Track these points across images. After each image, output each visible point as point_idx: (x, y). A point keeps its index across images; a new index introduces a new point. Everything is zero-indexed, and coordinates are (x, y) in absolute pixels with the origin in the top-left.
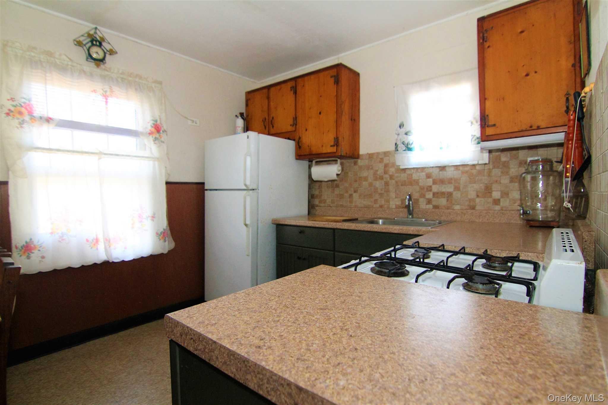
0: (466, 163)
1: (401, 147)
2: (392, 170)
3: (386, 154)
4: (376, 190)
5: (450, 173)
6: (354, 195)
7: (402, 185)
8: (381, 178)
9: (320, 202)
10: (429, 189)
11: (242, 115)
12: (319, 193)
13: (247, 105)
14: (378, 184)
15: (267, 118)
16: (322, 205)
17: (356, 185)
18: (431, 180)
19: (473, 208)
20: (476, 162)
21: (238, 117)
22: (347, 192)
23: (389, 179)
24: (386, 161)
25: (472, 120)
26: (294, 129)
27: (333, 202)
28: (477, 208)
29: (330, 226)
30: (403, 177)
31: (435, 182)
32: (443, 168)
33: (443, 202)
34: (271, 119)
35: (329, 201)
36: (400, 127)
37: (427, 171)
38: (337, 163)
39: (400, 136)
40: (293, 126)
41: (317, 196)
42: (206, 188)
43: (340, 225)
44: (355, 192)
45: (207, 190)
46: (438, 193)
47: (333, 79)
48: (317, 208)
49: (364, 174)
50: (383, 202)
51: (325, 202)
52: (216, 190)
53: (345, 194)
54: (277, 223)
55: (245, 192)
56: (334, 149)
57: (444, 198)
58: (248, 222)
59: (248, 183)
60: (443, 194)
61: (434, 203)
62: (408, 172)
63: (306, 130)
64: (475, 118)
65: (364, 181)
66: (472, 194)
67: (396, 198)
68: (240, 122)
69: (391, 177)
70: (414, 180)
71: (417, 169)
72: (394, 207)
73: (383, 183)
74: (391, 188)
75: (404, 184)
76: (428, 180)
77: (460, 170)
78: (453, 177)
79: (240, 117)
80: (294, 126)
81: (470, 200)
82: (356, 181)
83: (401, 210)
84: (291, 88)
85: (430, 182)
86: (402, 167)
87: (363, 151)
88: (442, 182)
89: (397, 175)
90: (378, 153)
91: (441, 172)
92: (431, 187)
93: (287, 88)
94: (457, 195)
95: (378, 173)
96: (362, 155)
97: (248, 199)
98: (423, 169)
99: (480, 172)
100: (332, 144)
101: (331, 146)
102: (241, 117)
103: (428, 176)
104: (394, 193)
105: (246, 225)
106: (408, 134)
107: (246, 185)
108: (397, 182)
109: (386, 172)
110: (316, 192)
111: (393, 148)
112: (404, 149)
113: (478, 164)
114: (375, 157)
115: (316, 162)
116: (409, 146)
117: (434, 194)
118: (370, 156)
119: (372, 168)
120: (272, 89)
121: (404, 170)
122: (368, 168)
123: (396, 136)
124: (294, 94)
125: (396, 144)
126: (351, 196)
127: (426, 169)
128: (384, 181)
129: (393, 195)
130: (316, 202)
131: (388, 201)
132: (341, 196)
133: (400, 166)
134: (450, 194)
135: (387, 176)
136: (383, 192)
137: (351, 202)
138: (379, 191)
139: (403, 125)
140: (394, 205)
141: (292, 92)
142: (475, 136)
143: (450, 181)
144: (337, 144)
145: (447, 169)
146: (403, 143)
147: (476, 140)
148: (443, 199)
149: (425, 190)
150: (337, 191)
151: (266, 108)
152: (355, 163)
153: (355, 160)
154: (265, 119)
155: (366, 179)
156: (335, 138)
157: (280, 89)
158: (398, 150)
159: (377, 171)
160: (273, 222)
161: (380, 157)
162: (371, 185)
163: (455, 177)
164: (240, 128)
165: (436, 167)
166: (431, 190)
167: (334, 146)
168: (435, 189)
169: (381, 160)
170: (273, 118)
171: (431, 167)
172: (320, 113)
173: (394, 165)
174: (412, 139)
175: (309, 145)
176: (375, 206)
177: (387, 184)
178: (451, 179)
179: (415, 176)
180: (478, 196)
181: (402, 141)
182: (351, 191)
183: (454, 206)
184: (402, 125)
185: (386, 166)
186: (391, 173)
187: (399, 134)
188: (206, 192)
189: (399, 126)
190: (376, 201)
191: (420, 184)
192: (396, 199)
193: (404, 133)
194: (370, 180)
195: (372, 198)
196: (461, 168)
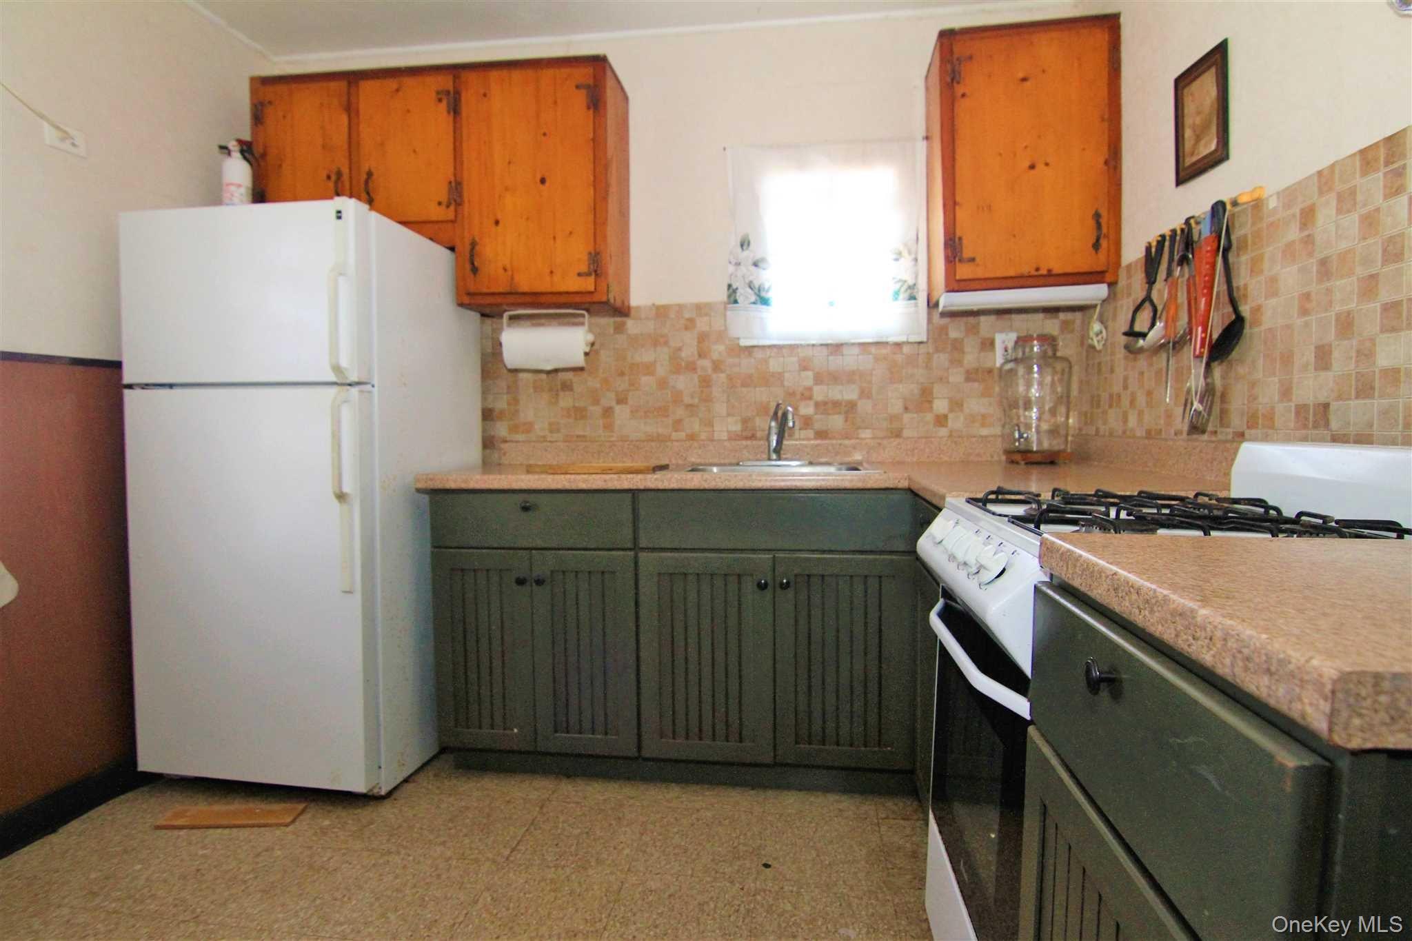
0: (884, 340)
1: (744, 295)
2: (718, 350)
3: (701, 309)
4: (677, 398)
5: (850, 360)
6: (618, 409)
7: (743, 385)
8: (691, 367)
9: (514, 429)
10: (807, 395)
11: (247, 150)
12: (509, 404)
13: (258, 118)
14: (684, 383)
15: (345, 171)
16: (520, 437)
17: (621, 384)
18: (810, 374)
19: (898, 434)
20: (903, 339)
21: (229, 153)
22: (596, 402)
23: (710, 371)
24: (702, 324)
25: (901, 248)
26: (451, 215)
27: (554, 428)
28: (906, 433)
29: (626, 486)
30: (746, 365)
31: (818, 379)
32: (836, 348)
33: (836, 422)
34: (364, 177)
35: (540, 427)
36: (742, 246)
37: (802, 353)
38: (582, 324)
39: (743, 269)
40: (448, 206)
41: (502, 412)
42: (127, 378)
44: (620, 401)
45: (130, 386)
46: (825, 403)
47: (583, 92)
48: (505, 446)
49: (645, 356)
50: (697, 427)
51: (529, 427)
52: (171, 386)
53: (592, 408)
54: (431, 485)
55: (333, 391)
56: (589, 284)
57: (840, 413)
58: (347, 489)
59: (344, 363)
60: (836, 404)
61: (817, 426)
62: (759, 355)
63: (497, 223)
64: (906, 245)
65: (646, 375)
66: (896, 407)
67: (729, 415)
68: (238, 172)
69: (717, 366)
70: (773, 375)
71: (779, 348)
72: (724, 436)
73: (696, 380)
74: (716, 392)
75: (748, 381)
76: (804, 374)
77: (870, 354)
78: (855, 368)
79: (237, 155)
80: (452, 208)
81: (893, 418)
82: (622, 374)
83: (744, 443)
84: (438, 93)
85: (808, 378)
86: (744, 343)
87: (638, 297)
88: (834, 378)
89: (730, 360)
90: (681, 308)
91: (831, 358)
92: (810, 389)
93: (423, 92)
94: (865, 406)
95: (683, 355)
96: (638, 308)
97: (347, 414)
98: (793, 348)
99: (911, 360)
100: (584, 268)
101: (579, 275)
102: (242, 152)
103: (804, 366)
104: (725, 404)
105: (341, 497)
106: (760, 264)
107: (337, 369)
108: (730, 378)
109: (701, 355)
110: (501, 404)
111: (722, 295)
112: (753, 298)
113: (908, 343)
114: (672, 315)
115: (511, 318)
116: (763, 294)
117: (817, 405)
118: (661, 312)
119: (666, 343)
120: (366, 86)
121: (750, 349)
122: (657, 341)
123: (731, 268)
124: (449, 112)
125: (730, 286)
126: (608, 412)
127: (799, 350)
128: (700, 376)
129: (720, 408)
130: (501, 429)
131: (710, 424)
132: (579, 413)
133: (738, 339)
134: (852, 406)
135: (706, 363)
136: (696, 401)
137: (609, 427)
138: (687, 400)
139: (749, 244)
140: (726, 434)
141: (443, 106)
142: (905, 281)
143: (850, 377)
144: (596, 271)
145: (845, 351)
146: (750, 286)
147: (907, 290)
148: (836, 417)
149: (798, 397)
150: (566, 401)
151: (339, 137)
152: (619, 329)
153: (619, 319)
154: (339, 174)
155: (649, 369)
156: (590, 253)
157: (397, 90)
158: (736, 302)
159: (680, 349)
160: (420, 486)
161: (687, 315)
162: (663, 384)
163: (861, 368)
164: (243, 190)
165: (822, 345)
166: (810, 398)
167: (589, 274)
168: (819, 393)
169: (690, 324)
170: (370, 174)
171: (808, 345)
172: (543, 181)
173: (722, 335)
174: (768, 277)
175: (508, 267)
176: (675, 435)
177: (706, 382)
178: (853, 373)
179: (774, 366)
180: (906, 409)
181: (747, 281)
182: (609, 399)
183: (860, 431)
184: (744, 244)
185: (702, 338)
186: (715, 356)
187: (738, 264)
188: (127, 392)
189: (739, 244)
190: (678, 424)
191: (786, 383)
192: (730, 419)
193: (750, 262)
194: (661, 371)
195: (668, 416)
196: (873, 350)
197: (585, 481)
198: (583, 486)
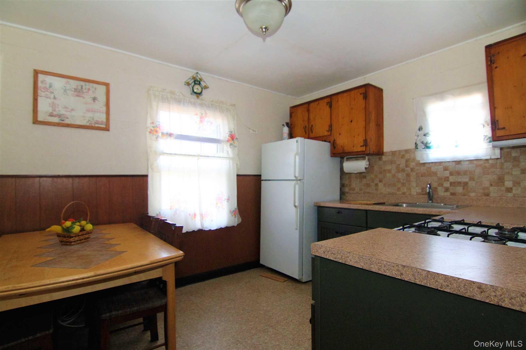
0: (479, 158)
1: (420, 146)
2: (412, 165)
3: (407, 151)
4: (399, 180)
5: (465, 167)
6: (380, 184)
7: (422, 176)
8: (403, 170)
9: (350, 189)
10: (447, 179)
11: (287, 124)
12: (349, 182)
13: (291, 116)
14: (400, 175)
15: (307, 126)
16: (351, 192)
17: (380, 176)
18: (448, 172)
19: (488, 195)
20: (488, 157)
21: (284, 126)
22: (373, 182)
23: (410, 171)
24: (407, 156)
25: (484, 123)
26: (329, 134)
27: (361, 190)
28: (491, 195)
29: (363, 208)
30: (423, 169)
31: (451, 174)
32: (458, 162)
33: (459, 190)
34: (311, 127)
35: (357, 190)
36: (419, 130)
37: (445, 165)
38: (365, 159)
39: (420, 137)
40: (329, 131)
41: (347, 184)
42: (262, 179)
43: (372, 207)
44: (380, 181)
45: (263, 180)
46: (454, 183)
47: (362, 95)
48: (346, 194)
49: (388, 167)
50: (405, 190)
51: (354, 189)
52: (269, 180)
53: (371, 184)
54: (319, 205)
55: (295, 182)
56: (363, 149)
57: (461, 186)
58: (297, 204)
59: (297, 175)
60: (459, 183)
61: (451, 191)
62: (427, 166)
63: (340, 134)
64: (486, 122)
65: (388, 173)
66: (486, 184)
67: (417, 186)
68: (286, 130)
69: (412, 170)
70: (433, 172)
71: (436, 163)
72: (415, 194)
73: (405, 175)
74: (412, 178)
75: (423, 175)
76: (446, 172)
77: (474, 164)
78: (467, 169)
79: (286, 126)
80: (330, 131)
81: (484, 189)
82: (381, 173)
83: (421, 196)
84: (327, 103)
85: (447, 174)
86: (421, 162)
87: (387, 148)
88: (458, 173)
89: (417, 168)
90: (400, 151)
91: (457, 166)
92: (448, 177)
93: (323, 104)
94: (472, 184)
95: (401, 166)
96: (386, 152)
97: (297, 187)
98: (440, 163)
99: (493, 166)
100: (362, 144)
101: (361, 146)
102: (287, 125)
103: (446, 169)
104: (415, 183)
105: (295, 206)
106: (427, 135)
107: (295, 177)
108: (417, 174)
109: (407, 166)
110: (346, 182)
111: (413, 146)
112: (423, 147)
113: (491, 159)
114: (397, 154)
115: (347, 158)
116: (428, 145)
117: (451, 183)
118: (393, 153)
119: (395, 163)
120: (312, 104)
121: (424, 164)
122: (392, 162)
123: (416, 137)
124: (329, 107)
125: (416, 143)
126: (377, 185)
127: (443, 163)
128: (406, 174)
129: (414, 184)
130: (346, 190)
131: (410, 189)
132: (368, 185)
133: (419, 161)
134: (466, 184)
135: (408, 169)
136: (405, 181)
137: (377, 190)
138: (402, 181)
139: (422, 129)
140: (415, 193)
141: (328, 107)
142: (487, 136)
143: (465, 173)
144: (365, 145)
145: (462, 163)
146: (422, 143)
147: (488, 139)
148: (459, 188)
149: (443, 180)
150: (364, 181)
151: (306, 118)
152: (380, 159)
153: (380, 156)
154: (306, 127)
155: (389, 171)
156: (364, 140)
157: (318, 104)
158: (417, 148)
159: (399, 165)
160: (315, 205)
161: (402, 153)
162: (394, 176)
163: (470, 169)
164: (286, 134)
165: (453, 161)
166: (448, 181)
167: (363, 146)
168: (452, 179)
169: (403, 156)
170: (312, 126)
171: (447, 162)
172: (351, 121)
173: (414, 159)
174: (430, 139)
175: (342, 146)
176: (398, 193)
177: (408, 175)
178: (466, 171)
179: (434, 169)
180: (491, 185)
181: (421, 141)
182: (377, 181)
183: (470, 193)
184: (420, 129)
185: (407, 161)
186: (412, 167)
187: (418, 136)
188: (262, 182)
189: (418, 129)
190: (399, 189)
191: (438, 175)
192: (417, 188)
193: (423, 135)
194: (393, 172)
195: (396, 186)
196: (475, 162)
197: (353, 206)
198: (352, 208)
